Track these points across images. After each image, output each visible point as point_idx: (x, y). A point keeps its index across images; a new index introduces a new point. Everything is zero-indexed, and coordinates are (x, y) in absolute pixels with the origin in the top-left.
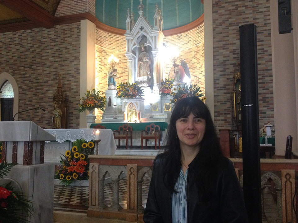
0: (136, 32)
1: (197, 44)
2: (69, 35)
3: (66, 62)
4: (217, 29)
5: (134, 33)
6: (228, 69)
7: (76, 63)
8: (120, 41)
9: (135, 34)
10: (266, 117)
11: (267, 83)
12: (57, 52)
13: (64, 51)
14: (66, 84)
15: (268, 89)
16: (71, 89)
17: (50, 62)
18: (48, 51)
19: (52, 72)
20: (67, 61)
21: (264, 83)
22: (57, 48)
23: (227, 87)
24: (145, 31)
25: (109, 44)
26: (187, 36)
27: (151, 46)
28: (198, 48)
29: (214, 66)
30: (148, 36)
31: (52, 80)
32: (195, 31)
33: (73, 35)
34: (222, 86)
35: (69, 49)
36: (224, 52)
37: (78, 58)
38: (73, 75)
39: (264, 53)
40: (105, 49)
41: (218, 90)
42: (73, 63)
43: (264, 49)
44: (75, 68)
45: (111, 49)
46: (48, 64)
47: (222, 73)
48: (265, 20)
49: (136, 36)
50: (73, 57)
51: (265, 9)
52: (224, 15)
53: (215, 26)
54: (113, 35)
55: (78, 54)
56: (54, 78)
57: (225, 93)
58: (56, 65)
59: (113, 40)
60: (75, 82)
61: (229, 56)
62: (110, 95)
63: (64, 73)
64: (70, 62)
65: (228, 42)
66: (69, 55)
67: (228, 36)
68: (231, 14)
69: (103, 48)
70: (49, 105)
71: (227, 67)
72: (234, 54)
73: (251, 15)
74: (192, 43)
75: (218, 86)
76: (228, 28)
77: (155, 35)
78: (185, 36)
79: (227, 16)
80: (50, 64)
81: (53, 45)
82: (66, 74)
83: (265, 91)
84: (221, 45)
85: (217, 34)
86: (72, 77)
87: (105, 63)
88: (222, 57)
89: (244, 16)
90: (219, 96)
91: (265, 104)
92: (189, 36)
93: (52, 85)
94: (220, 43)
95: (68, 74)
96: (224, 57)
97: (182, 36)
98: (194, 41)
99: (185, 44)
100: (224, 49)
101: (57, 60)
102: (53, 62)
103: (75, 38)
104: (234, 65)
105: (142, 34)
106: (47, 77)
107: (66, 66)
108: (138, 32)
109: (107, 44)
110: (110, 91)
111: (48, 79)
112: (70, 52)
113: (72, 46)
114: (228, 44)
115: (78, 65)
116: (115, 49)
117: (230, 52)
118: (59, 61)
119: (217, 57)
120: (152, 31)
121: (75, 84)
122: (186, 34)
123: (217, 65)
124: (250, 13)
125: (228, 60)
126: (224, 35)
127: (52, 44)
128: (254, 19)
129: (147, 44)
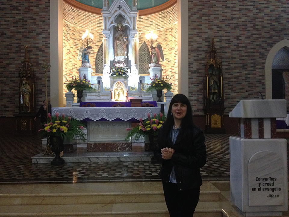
0: (114, 10)
1: (160, 28)
2: (35, 4)
3: (31, 34)
4: (192, 18)
5: (112, 10)
6: (201, 55)
7: (44, 36)
8: (82, 16)
9: (113, 12)
10: (230, 98)
11: (232, 69)
12: (21, 21)
13: (30, 21)
14: (32, 58)
15: (233, 74)
16: (38, 64)
17: (11, 32)
18: (8, 19)
19: (14, 43)
20: (32, 32)
21: (229, 69)
22: (21, 17)
23: (200, 71)
24: (123, 11)
25: (71, 18)
26: (149, 19)
27: (129, 26)
28: (159, 32)
29: (189, 51)
30: (126, 16)
31: (13, 53)
32: (158, 15)
33: (41, 5)
34: (196, 69)
35: (35, 19)
36: (198, 39)
37: (47, 30)
38: (41, 49)
39: (230, 43)
40: (68, 23)
41: (192, 73)
42: (40, 36)
43: (230, 40)
44: (43, 42)
45: (74, 24)
46: (9, 34)
47: (195, 58)
48: (231, 15)
49: (113, 14)
50: (40, 29)
51: (232, 5)
52: (198, 5)
53: (190, 14)
54: (75, 9)
55: (47, 26)
56: (16, 51)
57: (197, 76)
58: (19, 36)
59: (75, 15)
60: (43, 57)
61: (201, 44)
62: (85, 73)
63: (29, 45)
64: (37, 34)
65: (201, 31)
66: (35, 26)
67: (201, 25)
68: (204, 5)
69: (66, 22)
70: (10, 81)
71: (200, 53)
72: (206, 42)
73: (220, 9)
74: (154, 27)
75: (192, 69)
76: (202, 18)
77: (134, 15)
78: (146, 19)
79: (201, 7)
80: (12, 34)
81: (14, 14)
82: (32, 47)
83: (230, 76)
84: (196, 33)
85: (192, 22)
86: (40, 51)
87: (68, 38)
88: (196, 43)
89: (215, 9)
90: (192, 78)
91: (230, 87)
92: (150, 20)
93: (14, 58)
94: (195, 30)
95: (34, 47)
96: (198, 44)
97: (143, 18)
98: (155, 25)
99: (146, 27)
100: (197, 36)
101: (19, 30)
102: (15, 32)
103: (43, 8)
104: (206, 52)
105: (120, 13)
106: (8, 49)
107: (31, 38)
108: (116, 11)
109: (70, 18)
110: (85, 69)
111: (8, 51)
112: (37, 23)
113: (38, 17)
114: (201, 33)
115: (47, 38)
116: (76, 24)
117: (203, 40)
118: (23, 32)
119: (192, 43)
120: (131, 11)
121: (44, 58)
122: (148, 18)
123: (192, 51)
124: (220, 7)
125: (201, 47)
126: (198, 23)
127: (13, 12)
128: (223, 13)
129: (125, 24)
